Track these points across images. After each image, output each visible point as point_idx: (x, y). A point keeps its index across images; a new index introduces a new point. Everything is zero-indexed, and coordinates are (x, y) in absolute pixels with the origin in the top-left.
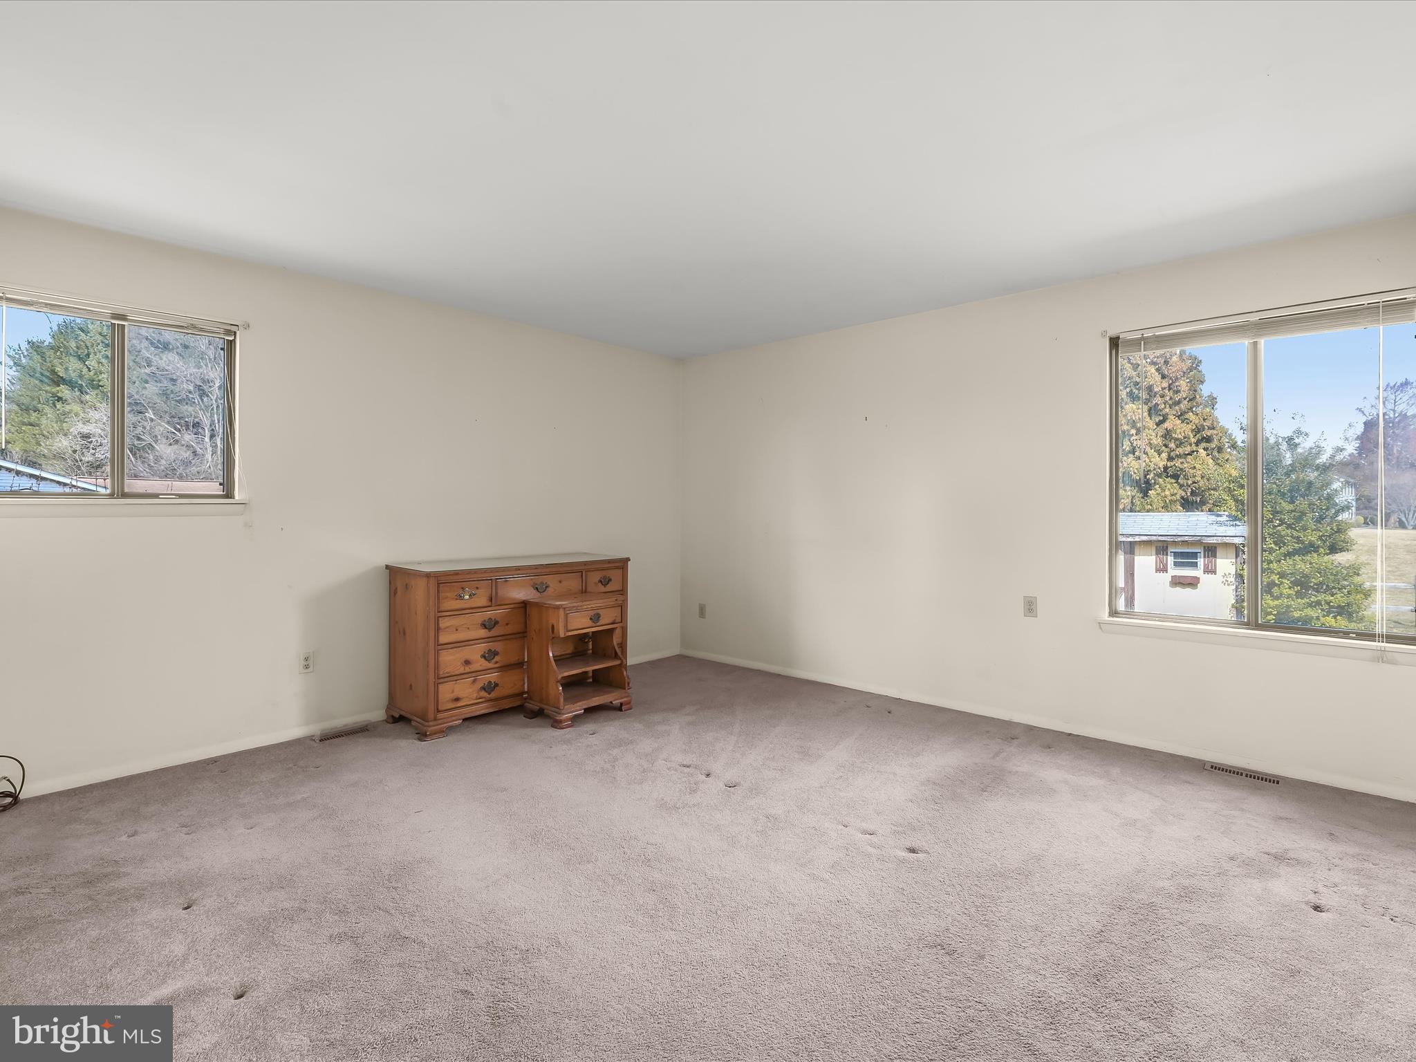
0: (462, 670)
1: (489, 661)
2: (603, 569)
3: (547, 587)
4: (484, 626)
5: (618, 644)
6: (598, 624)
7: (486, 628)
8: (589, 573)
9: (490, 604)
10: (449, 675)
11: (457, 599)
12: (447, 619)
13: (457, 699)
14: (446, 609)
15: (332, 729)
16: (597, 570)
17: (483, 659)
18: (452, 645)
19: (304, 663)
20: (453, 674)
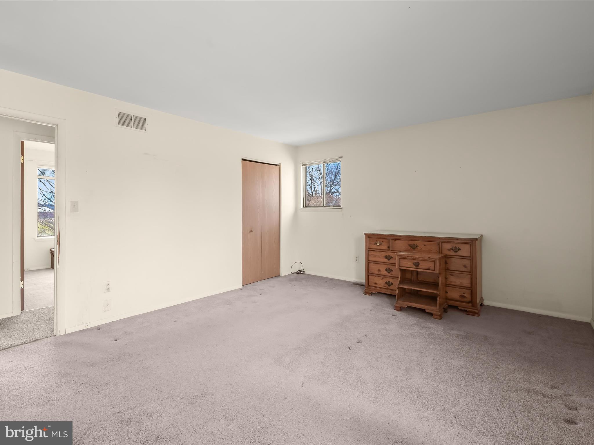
0: (377, 273)
1: (389, 272)
2: (454, 243)
3: (417, 247)
4: (386, 257)
5: (442, 283)
6: (418, 267)
7: (387, 259)
8: (443, 244)
9: (388, 249)
10: (372, 273)
11: (375, 245)
12: (372, 251)
13: (376, 284)
14: (372, 248)
15: (362, 283)
16: (450, 242)
17: (386, 271)
18: (374, 262)
19: (356, 259)
20: (374, 273)
